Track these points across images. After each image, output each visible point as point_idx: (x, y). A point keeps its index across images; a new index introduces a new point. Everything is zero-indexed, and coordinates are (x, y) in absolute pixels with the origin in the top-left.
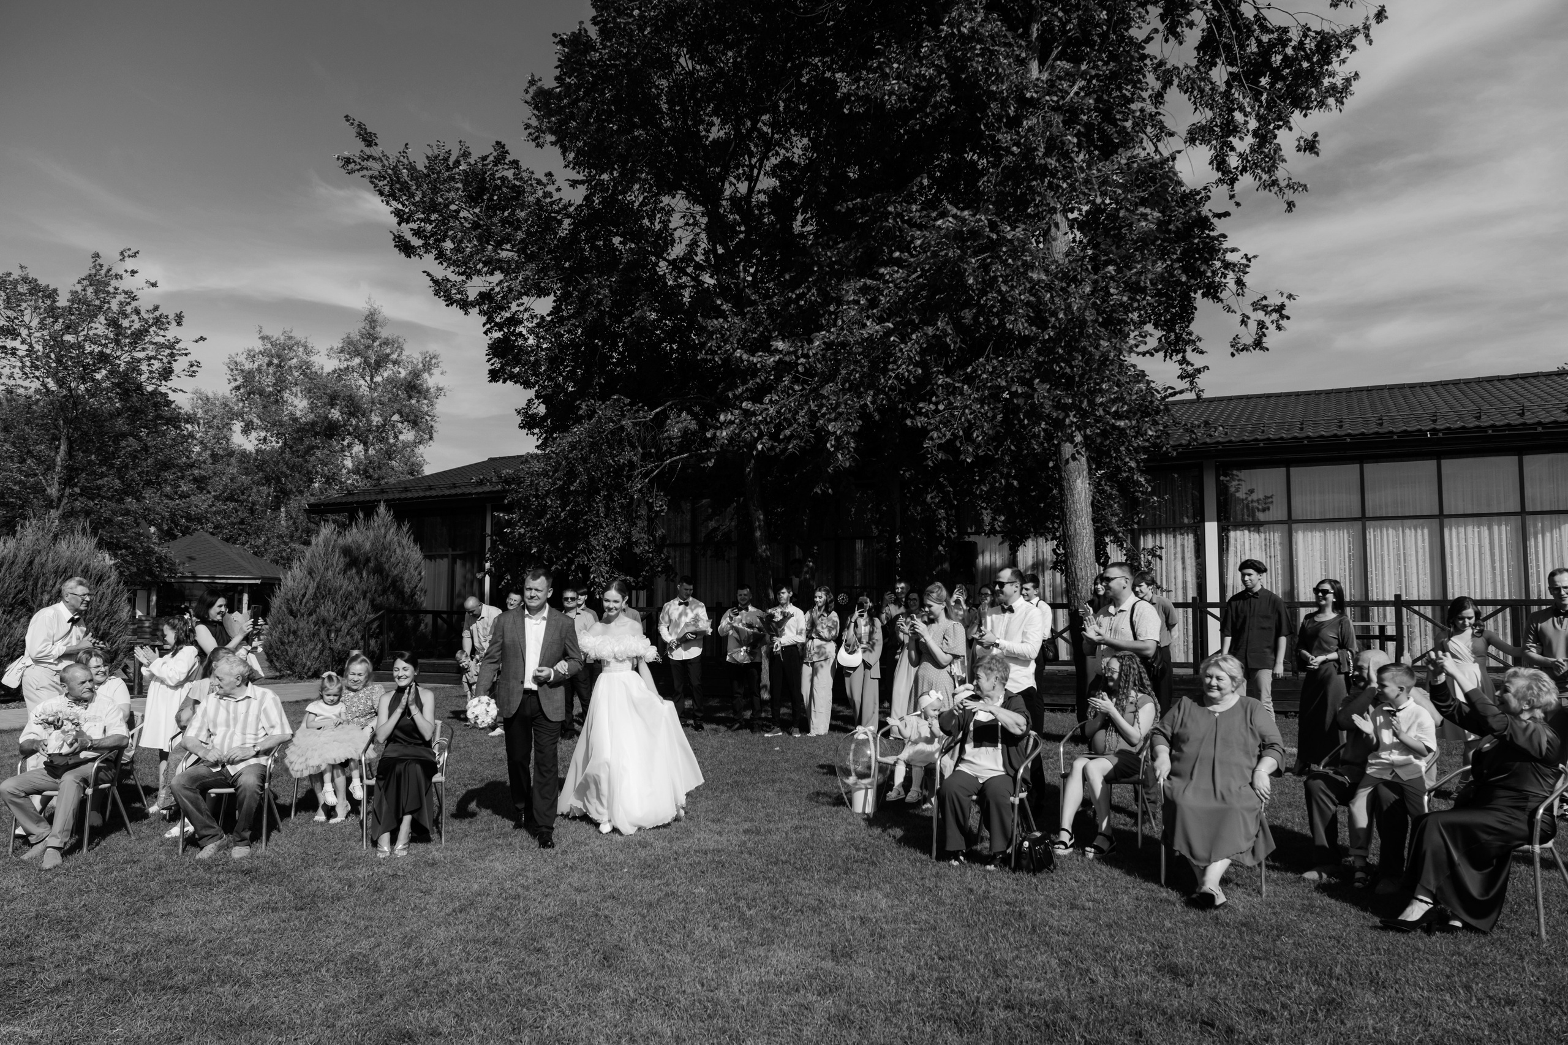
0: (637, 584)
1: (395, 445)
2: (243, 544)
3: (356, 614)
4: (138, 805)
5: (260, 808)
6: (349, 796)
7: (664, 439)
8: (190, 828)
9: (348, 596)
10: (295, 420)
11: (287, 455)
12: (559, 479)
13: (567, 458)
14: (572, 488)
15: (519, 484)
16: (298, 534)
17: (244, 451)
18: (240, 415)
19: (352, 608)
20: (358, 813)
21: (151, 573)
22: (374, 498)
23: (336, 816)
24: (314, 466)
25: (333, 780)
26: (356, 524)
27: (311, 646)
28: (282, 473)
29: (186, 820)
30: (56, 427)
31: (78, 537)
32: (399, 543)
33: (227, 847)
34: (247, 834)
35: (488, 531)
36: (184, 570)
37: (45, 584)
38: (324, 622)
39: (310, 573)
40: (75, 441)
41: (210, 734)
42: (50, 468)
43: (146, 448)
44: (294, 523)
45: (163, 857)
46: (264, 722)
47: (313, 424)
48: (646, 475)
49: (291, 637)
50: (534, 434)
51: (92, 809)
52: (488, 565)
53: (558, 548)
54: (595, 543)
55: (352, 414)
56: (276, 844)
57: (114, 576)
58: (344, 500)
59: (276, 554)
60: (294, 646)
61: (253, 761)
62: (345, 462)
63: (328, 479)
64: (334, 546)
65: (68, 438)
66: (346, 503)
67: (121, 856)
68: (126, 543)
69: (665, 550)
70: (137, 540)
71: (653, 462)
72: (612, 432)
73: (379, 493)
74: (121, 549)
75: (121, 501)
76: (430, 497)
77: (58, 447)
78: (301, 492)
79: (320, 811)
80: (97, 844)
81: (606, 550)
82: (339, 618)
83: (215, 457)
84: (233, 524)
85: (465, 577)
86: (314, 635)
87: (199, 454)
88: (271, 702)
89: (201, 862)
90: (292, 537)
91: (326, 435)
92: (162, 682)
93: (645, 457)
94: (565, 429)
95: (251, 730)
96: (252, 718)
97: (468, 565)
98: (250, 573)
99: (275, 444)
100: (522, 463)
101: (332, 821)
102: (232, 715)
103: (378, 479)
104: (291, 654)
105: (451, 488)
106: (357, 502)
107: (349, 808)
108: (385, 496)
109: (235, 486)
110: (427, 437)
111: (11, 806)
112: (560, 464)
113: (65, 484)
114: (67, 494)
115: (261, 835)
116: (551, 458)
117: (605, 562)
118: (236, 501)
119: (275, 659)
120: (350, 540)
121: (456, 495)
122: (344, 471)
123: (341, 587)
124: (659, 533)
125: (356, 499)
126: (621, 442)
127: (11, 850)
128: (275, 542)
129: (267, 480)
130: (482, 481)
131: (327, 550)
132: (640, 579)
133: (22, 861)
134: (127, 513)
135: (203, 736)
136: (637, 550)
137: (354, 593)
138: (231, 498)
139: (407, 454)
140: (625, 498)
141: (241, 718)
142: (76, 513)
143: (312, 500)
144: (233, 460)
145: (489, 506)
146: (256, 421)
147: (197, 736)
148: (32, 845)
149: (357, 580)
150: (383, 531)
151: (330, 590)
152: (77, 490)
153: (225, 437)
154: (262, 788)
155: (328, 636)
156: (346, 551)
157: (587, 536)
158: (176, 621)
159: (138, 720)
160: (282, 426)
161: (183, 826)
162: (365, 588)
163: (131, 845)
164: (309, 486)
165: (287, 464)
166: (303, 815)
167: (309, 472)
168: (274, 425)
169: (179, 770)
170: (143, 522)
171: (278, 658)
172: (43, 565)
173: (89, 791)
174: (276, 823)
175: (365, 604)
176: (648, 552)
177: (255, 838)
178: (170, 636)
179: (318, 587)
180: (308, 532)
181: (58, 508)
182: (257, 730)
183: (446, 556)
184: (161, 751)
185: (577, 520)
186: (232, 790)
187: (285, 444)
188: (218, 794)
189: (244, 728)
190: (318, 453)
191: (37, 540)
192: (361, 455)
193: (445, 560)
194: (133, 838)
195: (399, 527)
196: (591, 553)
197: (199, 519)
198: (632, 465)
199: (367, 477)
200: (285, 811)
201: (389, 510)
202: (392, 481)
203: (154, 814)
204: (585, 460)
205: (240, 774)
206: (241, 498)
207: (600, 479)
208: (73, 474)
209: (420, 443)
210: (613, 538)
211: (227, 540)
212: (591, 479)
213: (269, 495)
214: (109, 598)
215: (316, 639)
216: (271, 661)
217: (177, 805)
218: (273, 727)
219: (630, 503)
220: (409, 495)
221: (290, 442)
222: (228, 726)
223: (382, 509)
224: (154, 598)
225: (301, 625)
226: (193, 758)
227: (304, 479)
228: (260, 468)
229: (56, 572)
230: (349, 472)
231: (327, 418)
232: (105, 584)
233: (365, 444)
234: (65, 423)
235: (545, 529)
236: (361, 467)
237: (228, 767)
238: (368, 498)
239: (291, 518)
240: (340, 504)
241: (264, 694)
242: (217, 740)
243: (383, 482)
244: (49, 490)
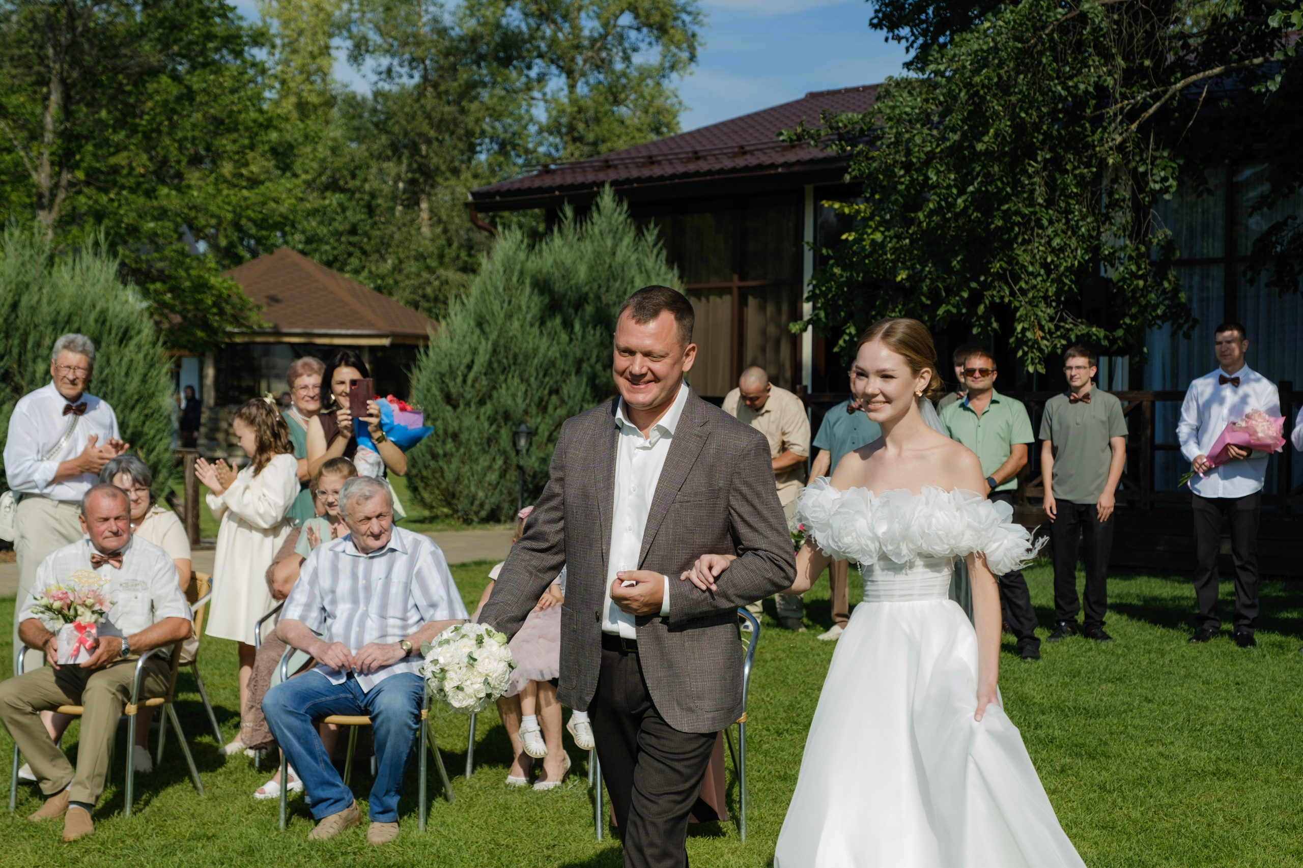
0: (1112, 342)
1: (624, 74)
2: (357, 272)
3: (563, 402)
4: (207, 739)
5: (413, 758)
6: (568, 741)
7: (1171, 38)
8: (296, 785)
9: (547, 368)
10: (442, 32)
11: (430, 101)
12: (954, 130)
13: (969, 85)
14: (980, 147)
15: (872, 143)
16: (452, 252)
17: (354, 96)
18: (343, 27)
19: (555, 391)
20: (584, 774)
21: (206, 326)
22: (590, 178)
23: (544, 777)
24: (478, 121)
25: (538, 711)
26: (560, 230)
27: (484, 461)
28: (421, 135)
29: (291, 770)
30: (42, 59)
31: (87, 258)
32: (640, 265)
33: (358, 822)
34: (393, 801)
35: (809, 236)
36: (260, 319)
37: (38, 345)
38: (507, 416)
39: (480, 325)
40: (74, 84)
41: (326, 615)
42: (35, 136)
43: (189, 95)
44: (445, 231)
45: (254, 833)
46: (418, 596)
47: (474, 39)
48: (1132, 115)
49: (450, 445)
50: (899, 39)
51: (137, 743)
52: (807, 307)
53: (949, 270)
54: (1024, 258)
55: (544, 16)
56: (443, 823)
57: (147, 330)
58: (537, 183)
59: (414, 291)
60: (455, 462)
61: (401, 668)
62: (534, 111)
63: (503, 145)
64: (522, 273)
65: (63, 81)
66: (540, 190)
67: (187, 826)
68: (161, 271)
69: (1172, 274)
70: (180, 264)
71: (1150, 86)
72: (1062, 28)
73: (600, 169)
74: (154, 281)
75: (150, 194)
76: (697, 173)
77: (46, 98)
78: (456, 172)
79: (517, 767)
80: (147, 803)
81: (1049, 272)
82: (533, 410)
83: (303, 108)
84: (338, 234)
85: (764, 333)
86: (489, 441)
87: (277, 103)
88: (429, 559)
89: (316, 845)
90: (441, 257)
91: (498, 59)
92: (243, 522)
93: (1130, 77)
94: (965, 25)
95: (394, 610)
96: (396, 589)
97: (770, 309)
98: (371, 325)
99: (409, 80)
100: (878, 99)
101: (539, 786)
102: (361, 582)
103: (595, 144)
104: (450, 476)
105: (735, 155)
106: (561, 188)
107: (568, 763)
108: (612, 175)
109: (339, 162)
110: (685, 55)
111: (11, 728)
112: (955, 98)
113: (60, 165)
114: (64, 182)
115: (417, 804)
116: (936, 86)
117: (1046, 298)
118: (343, 190)
119: (421, 485)
120: (550, 261)
121: (746, 168)
122: (533, 129)
123: (536, 350)
124: (1161, 234)
125: (558, 180)
126: (1079, 46)
127: (12, 804)
128: (412, 267)
129: (395, 149)
130: (800, 138)
131: (509, 280)
132: (1120, 333)
133: (31, 824)
134: (162, 214)
135: (313, 622)
136: (1113, 274)
137: (560, 364)
138: (333, 186)
139: (646, 92)
140: (1088, 165)
141: (378, 586)
142: (81, 216)
143: (476, 186)
144: (335, 113)
145: (809, 189)
146: (374, 38)
147: (303, 618)
148: (45, 798)
149: (564, 337)
150: (609, 242)
151: (515, 356)
152: (80, 175)
153: (320, 70)
154: (417, 718)
155: (515, 444)
156: (542, 285)
157: (1008, 245)
158: (254, 410)
159: (203, 588)
160: (418, 44)
161: (286, 780)
162: (579, 353)
163: (202, 809)
164: (470, 160)
165: (428, 117)
166: (487, 773)
167: (469, 134)
168: (405, 44)
169: (276, 680)
170: (189, 236)
171: (427, 485)
172: (34, 310)
173: (131, 709)
174: (441, 783)
175: (579, 384)
176: (1134, 275)
177: (407, 808)
178: (247, 437)
179: (495, 352)
180: (470, 247)
181: (50, 207)
182: (406, 610)
183: (726, 291)
184: (242, 645)
185: (988, 213)
186: (365, 720)
187: (425, 78)
188: (340, 726)
189: (384, 606)
190: (485, 94)
191: (23, 264)
192: (564, 98)
193: (727, 299)
194: (203, 796)
195: (640, 234)
196: (1016, 279)
197: (285, 224)
198: (1102, 94)
199: (575, 140)
200: (455, 763)
201: (620, 202)
202: (621, 145)
203: (234, 757)
204: (1004, 88)
205: (378, 691)
206: (352, 184)
207: (1037, 127)
208: (73, 145)
209: (672, 68)
210: (1062, 249)
211: (329, 264)
212: (1019, 127)
213: (398, 178)
214: (141, 370)
215: (493, 450)
216: (414, 489)
217: (275, 742)
218: (433, 606)
219: (1098, 177)
220: (657, 171)
221: (433, 76)
222: (355, 601)
223: (607, 199)
224: (210, 372)
225: (467, 422)
226: (300, 659)
227: (461, 145)
228: (381, 127)
229: (54, 323)
230: (540, 131)
231: (498, 26)
232: (133, 343)
233: (570, 73)
234: (56, 53)
235: (924, 232)
236: (564, 120)
237: (360, 679)
238: (580, 179)
239: (440, 221)
240: (530, 191)
241: (417, 544)
242: (337, 626)
243: (603, 148)
244: (35, 176)
